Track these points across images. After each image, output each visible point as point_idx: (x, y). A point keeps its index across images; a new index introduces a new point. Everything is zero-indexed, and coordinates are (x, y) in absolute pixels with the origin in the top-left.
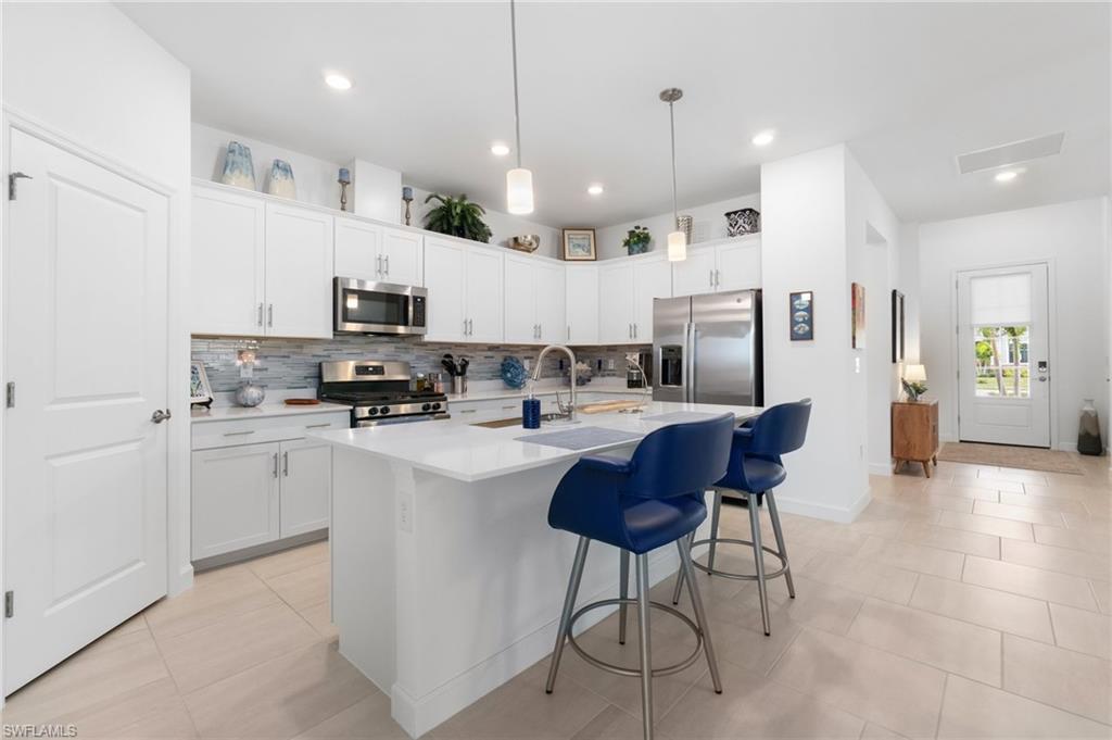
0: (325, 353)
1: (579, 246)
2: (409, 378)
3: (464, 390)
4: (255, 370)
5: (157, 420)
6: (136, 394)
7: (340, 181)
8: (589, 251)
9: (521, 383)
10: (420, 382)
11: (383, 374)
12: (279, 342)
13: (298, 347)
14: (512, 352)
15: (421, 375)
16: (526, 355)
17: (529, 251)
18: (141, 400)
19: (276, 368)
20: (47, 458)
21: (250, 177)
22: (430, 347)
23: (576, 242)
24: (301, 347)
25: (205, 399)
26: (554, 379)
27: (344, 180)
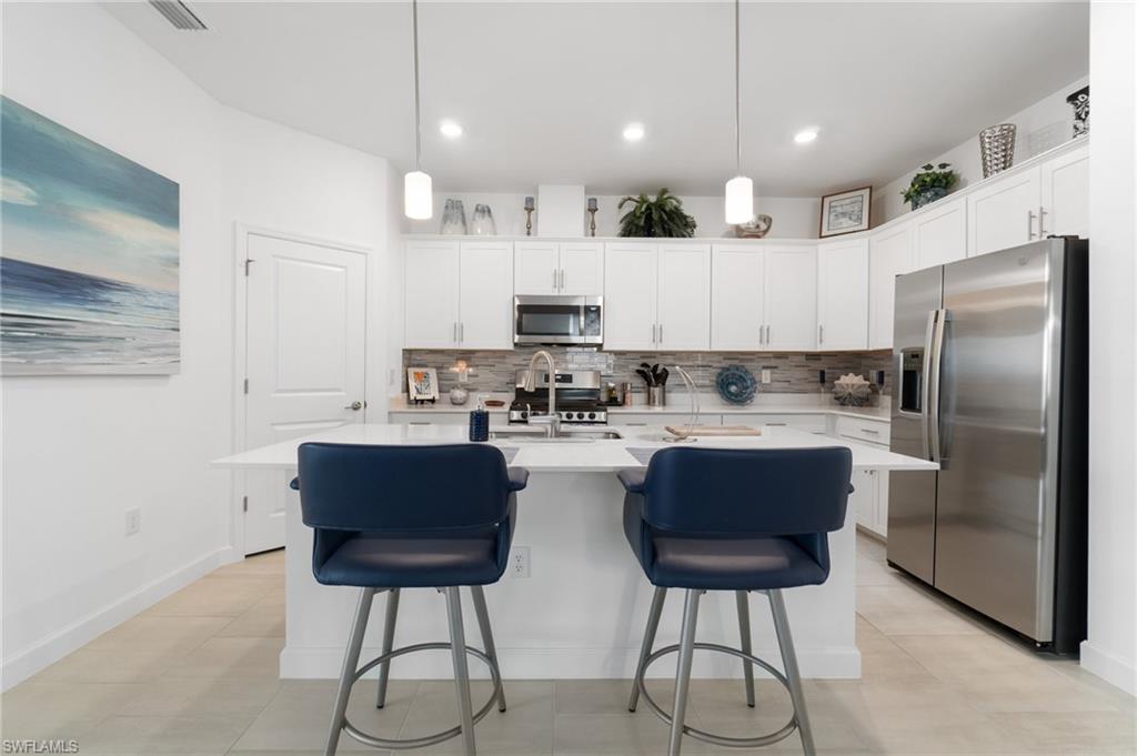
0: (525, 362)
1: (844, 214)
2: (598, 387)
3: (664, 403)
4: (469, 376)
5: (356, 408)
6: (339, 390)
7: (526, 209)
8: (860, 219)
9: (747, 399)
10: (611, 390)
11: (571, 382)
12: (487, 354)
13: (500, 357)
14: (742, 360)
15: (612, 385)
16: (766, 364)
17: (758, 237)
18: (343, 394)
19: (485, 375)
20: (273, 424)
21: (460, 223)
22: (628, 356)
23: (839, 210)
24: (504, 357)
25: (430, 397)
26: (815, 396)
27: (530, 207)
